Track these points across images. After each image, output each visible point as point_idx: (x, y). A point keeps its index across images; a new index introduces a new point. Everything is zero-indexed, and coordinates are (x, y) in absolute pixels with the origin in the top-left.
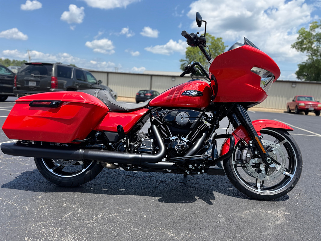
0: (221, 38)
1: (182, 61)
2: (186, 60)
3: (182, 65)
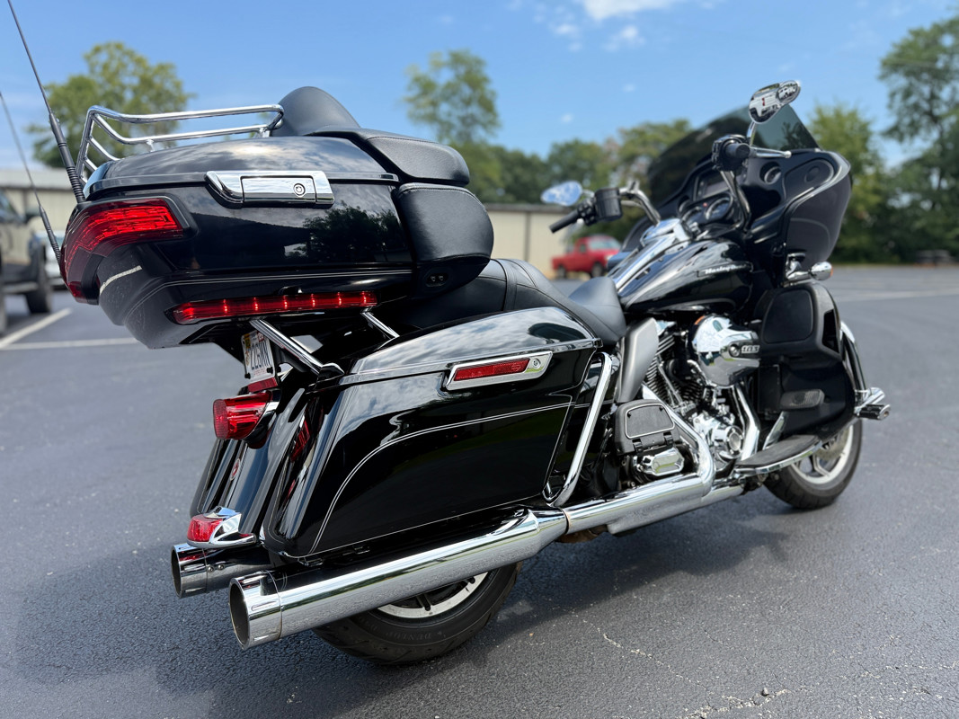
0: (171, 66)
1: (32, 130)
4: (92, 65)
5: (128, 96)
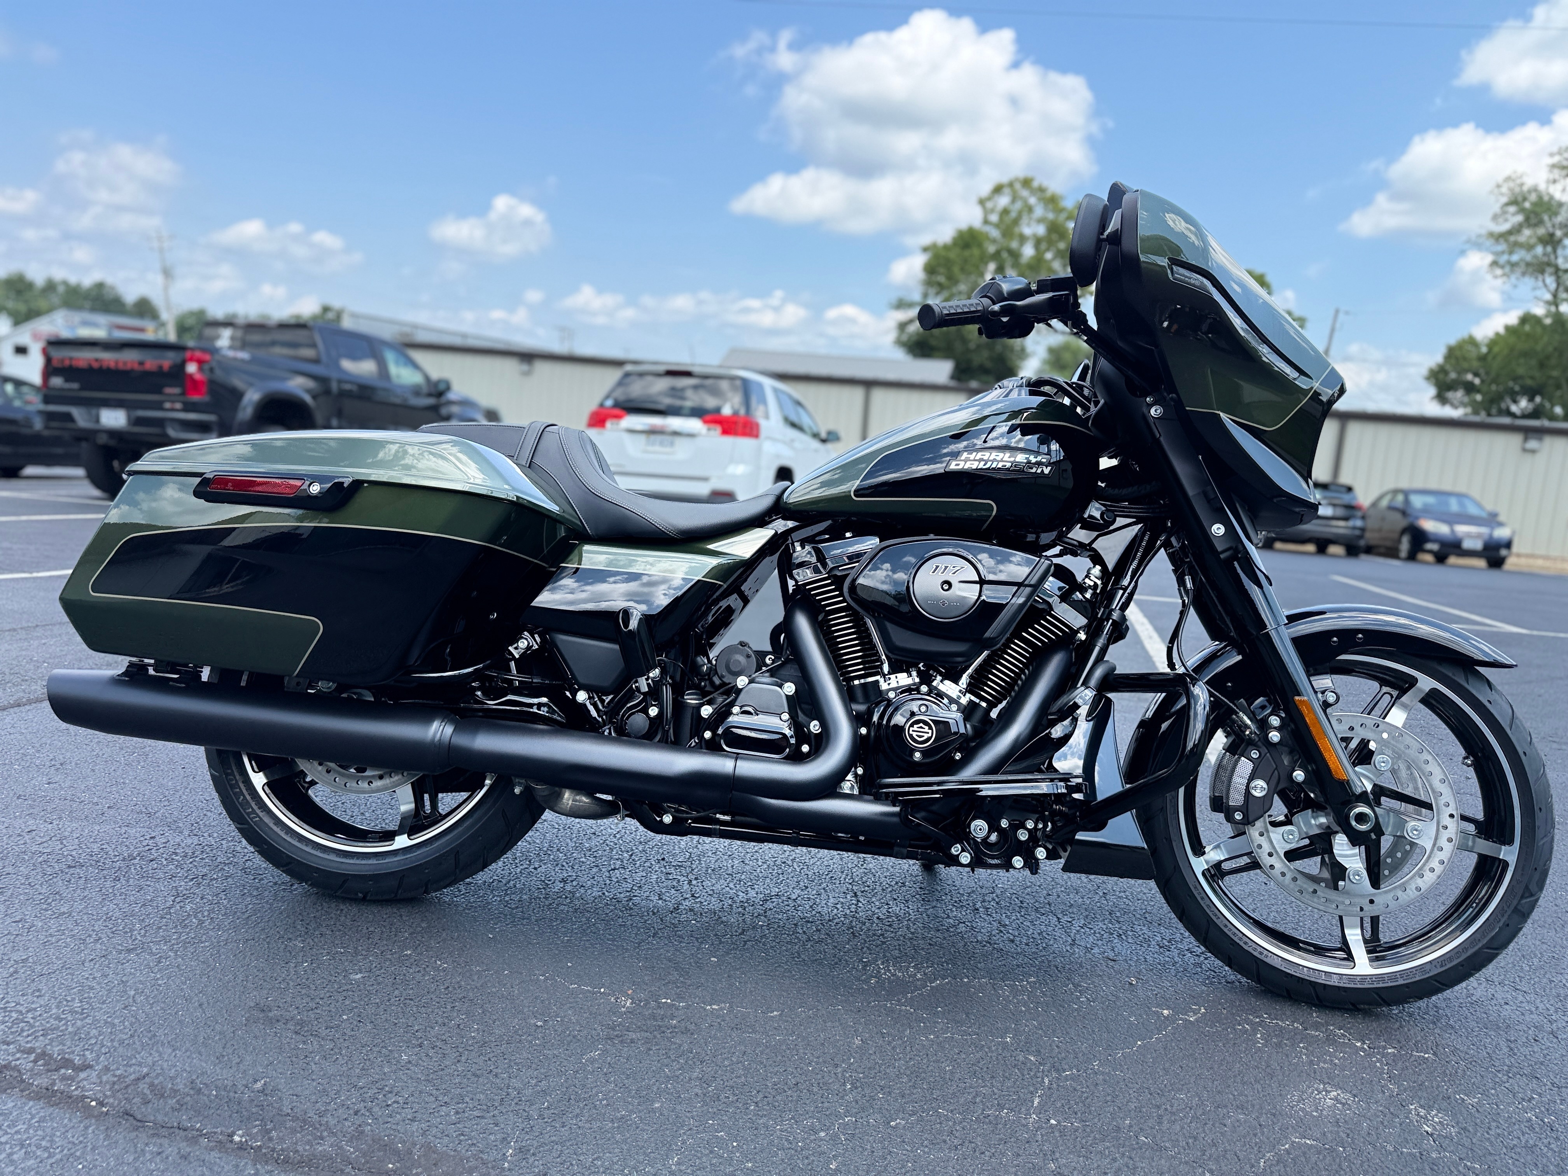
4: (986, 212)
5: (1028, 251)
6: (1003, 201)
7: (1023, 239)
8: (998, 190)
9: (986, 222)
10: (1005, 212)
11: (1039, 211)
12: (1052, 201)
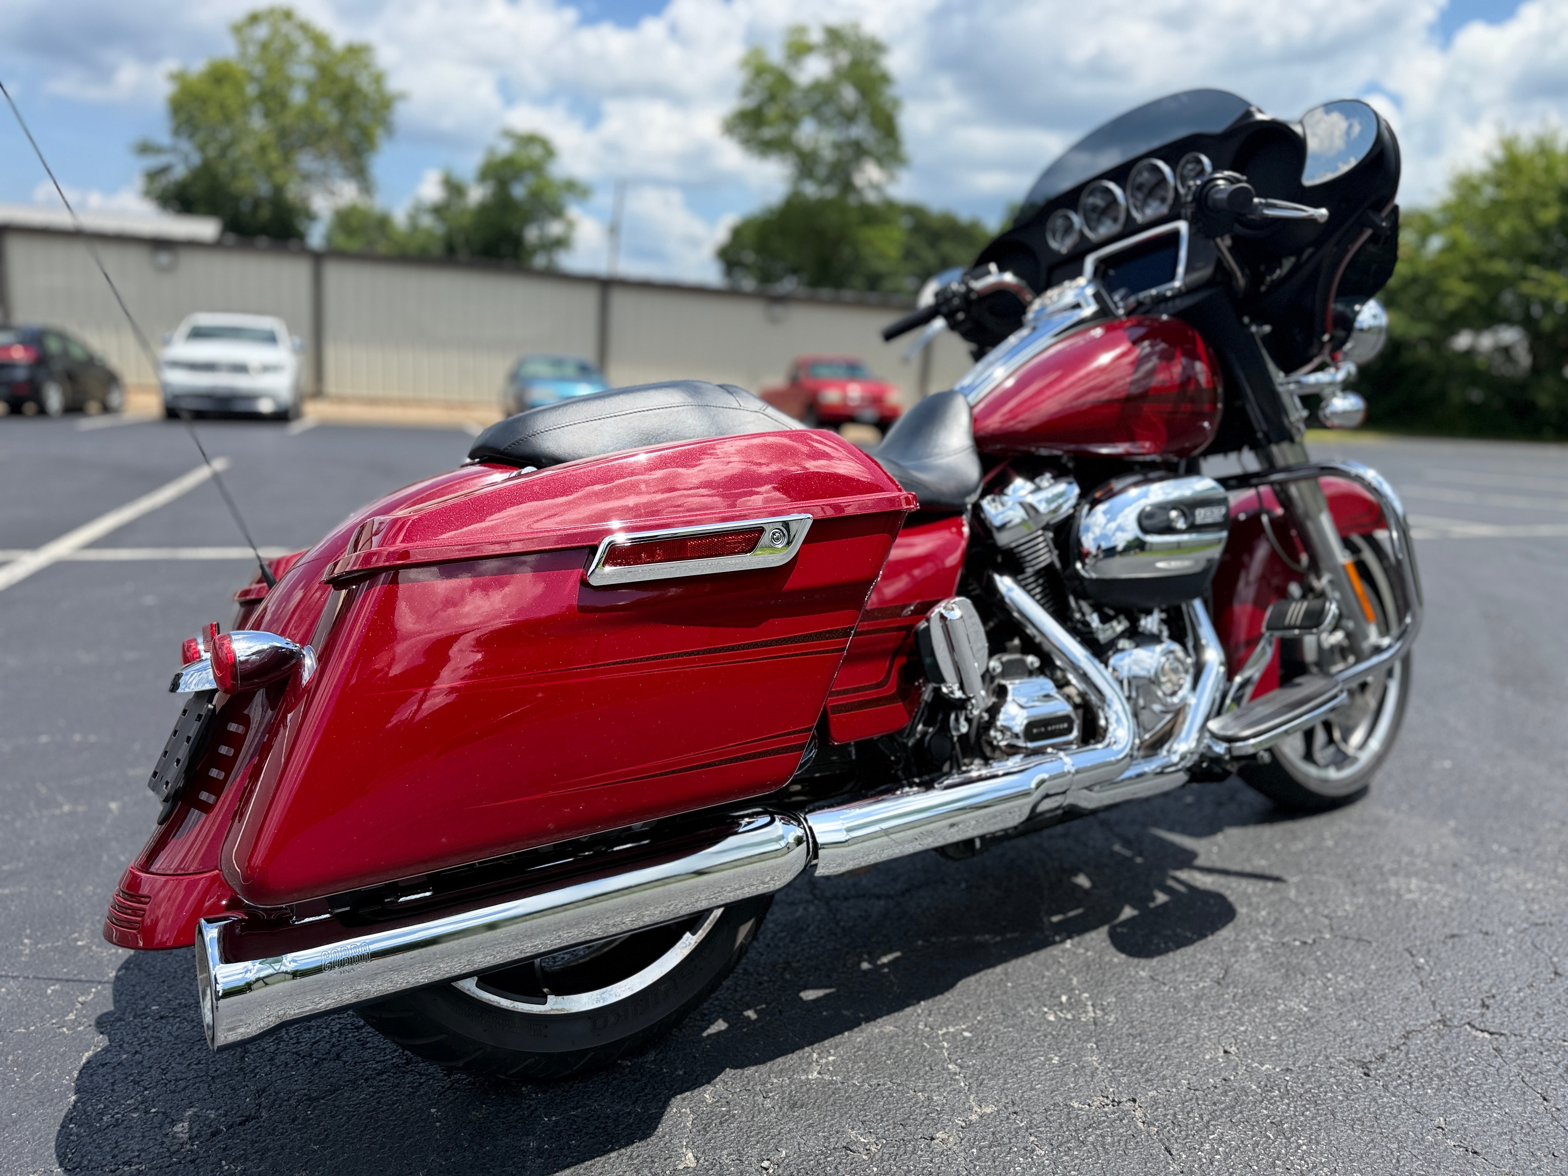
0: (369, 49)
1: (144, 149)
2: (173, 150)
3: (152, 176)
4: (243, 44)
5: (298, 97)
6: (262, 32)
7: (290, 82)
8: (254, 19)
9: (243, 55)
10: (264, 46)
11: (306, 50)
12: (319, 41)
